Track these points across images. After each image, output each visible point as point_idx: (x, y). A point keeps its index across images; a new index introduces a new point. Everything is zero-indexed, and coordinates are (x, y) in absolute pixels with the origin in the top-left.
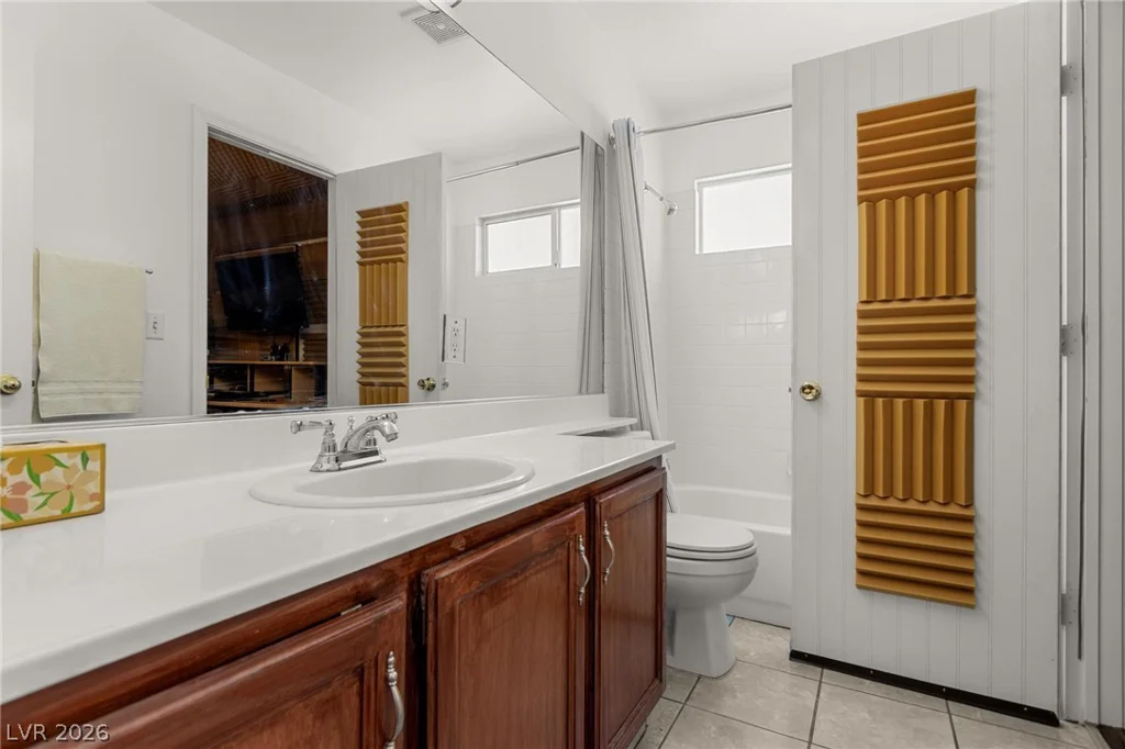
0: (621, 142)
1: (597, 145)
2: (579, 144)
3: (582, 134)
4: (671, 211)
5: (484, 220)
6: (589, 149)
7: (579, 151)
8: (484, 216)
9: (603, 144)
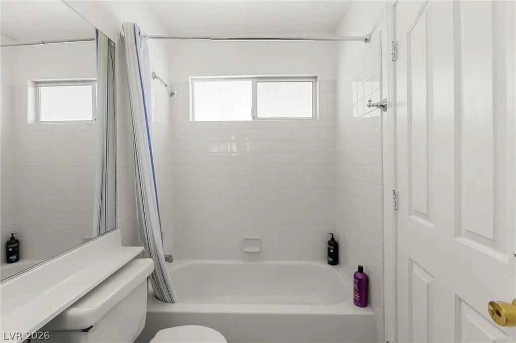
0: (129, 40)
1: (109, 40)
2: (95, 37)
3: (97, 31)
4: (172, 94)
5: (37, 84)
6: (103, 42)
7: (95, 41)
8: (35, 80)
9: (115, 40)
